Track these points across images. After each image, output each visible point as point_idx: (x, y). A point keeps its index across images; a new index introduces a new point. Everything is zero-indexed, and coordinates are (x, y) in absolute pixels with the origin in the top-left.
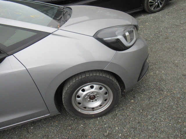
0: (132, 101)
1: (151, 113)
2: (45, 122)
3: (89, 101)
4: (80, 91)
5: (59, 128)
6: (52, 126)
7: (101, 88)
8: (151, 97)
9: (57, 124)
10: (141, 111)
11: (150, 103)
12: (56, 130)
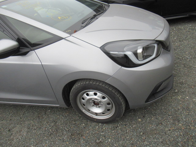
0: (140, 120)
1: (150, 140)
2: (59, 110)
3: (93, 106)
4: (85, 95)
5: (66, 120)
6: (62, 115)
7: (104, 98)
8: (162, 124)
9: (66, 115)
10: (142, 134)
11: (155, 129)
12: (64, 120)
